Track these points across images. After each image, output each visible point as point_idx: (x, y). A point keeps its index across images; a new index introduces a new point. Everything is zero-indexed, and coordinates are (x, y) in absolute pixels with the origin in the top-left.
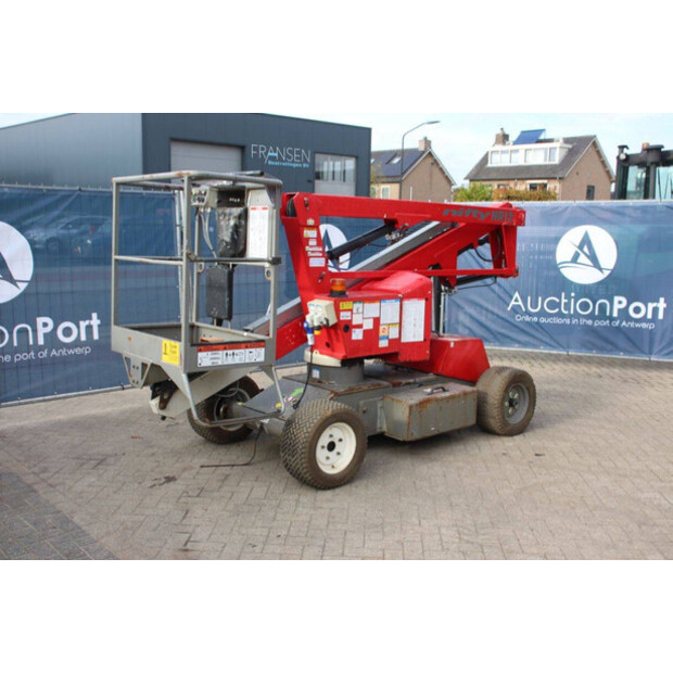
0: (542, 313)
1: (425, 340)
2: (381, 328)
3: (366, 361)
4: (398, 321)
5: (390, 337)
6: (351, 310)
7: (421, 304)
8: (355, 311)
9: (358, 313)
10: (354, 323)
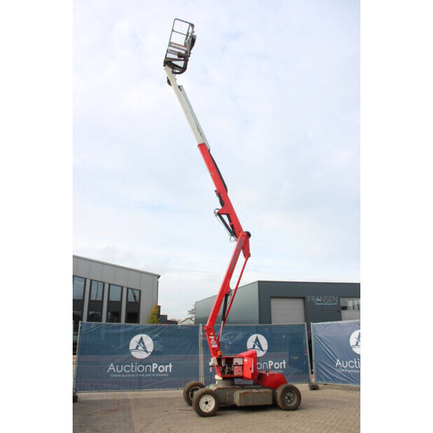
0: (348, 368)
3: (236, 380)
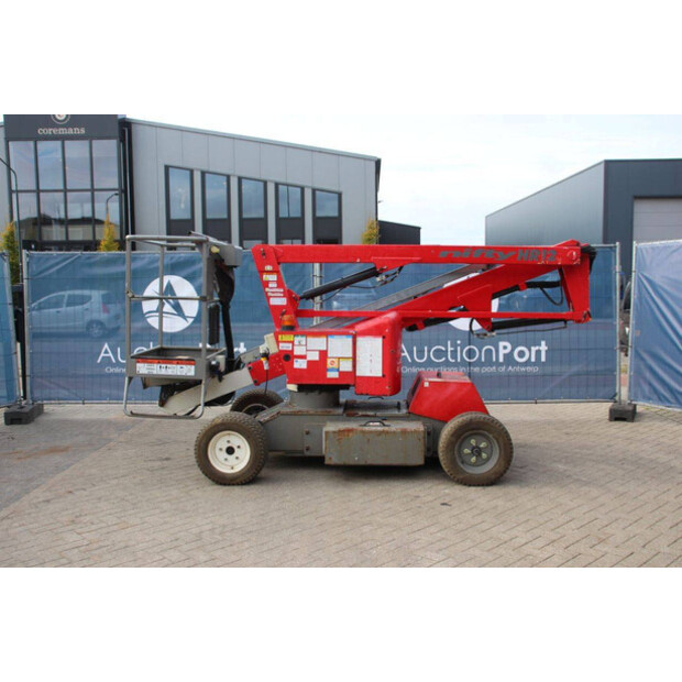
1: (384, 376)
2: (329, 361)
4: (351, 355)
5: (341, 370)
6: (293, 342)
7: (378, 342)
8: (296, 343)
9: (300, 344)
10: (296, 353)
